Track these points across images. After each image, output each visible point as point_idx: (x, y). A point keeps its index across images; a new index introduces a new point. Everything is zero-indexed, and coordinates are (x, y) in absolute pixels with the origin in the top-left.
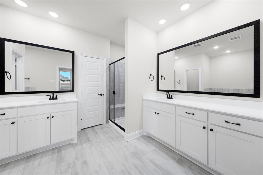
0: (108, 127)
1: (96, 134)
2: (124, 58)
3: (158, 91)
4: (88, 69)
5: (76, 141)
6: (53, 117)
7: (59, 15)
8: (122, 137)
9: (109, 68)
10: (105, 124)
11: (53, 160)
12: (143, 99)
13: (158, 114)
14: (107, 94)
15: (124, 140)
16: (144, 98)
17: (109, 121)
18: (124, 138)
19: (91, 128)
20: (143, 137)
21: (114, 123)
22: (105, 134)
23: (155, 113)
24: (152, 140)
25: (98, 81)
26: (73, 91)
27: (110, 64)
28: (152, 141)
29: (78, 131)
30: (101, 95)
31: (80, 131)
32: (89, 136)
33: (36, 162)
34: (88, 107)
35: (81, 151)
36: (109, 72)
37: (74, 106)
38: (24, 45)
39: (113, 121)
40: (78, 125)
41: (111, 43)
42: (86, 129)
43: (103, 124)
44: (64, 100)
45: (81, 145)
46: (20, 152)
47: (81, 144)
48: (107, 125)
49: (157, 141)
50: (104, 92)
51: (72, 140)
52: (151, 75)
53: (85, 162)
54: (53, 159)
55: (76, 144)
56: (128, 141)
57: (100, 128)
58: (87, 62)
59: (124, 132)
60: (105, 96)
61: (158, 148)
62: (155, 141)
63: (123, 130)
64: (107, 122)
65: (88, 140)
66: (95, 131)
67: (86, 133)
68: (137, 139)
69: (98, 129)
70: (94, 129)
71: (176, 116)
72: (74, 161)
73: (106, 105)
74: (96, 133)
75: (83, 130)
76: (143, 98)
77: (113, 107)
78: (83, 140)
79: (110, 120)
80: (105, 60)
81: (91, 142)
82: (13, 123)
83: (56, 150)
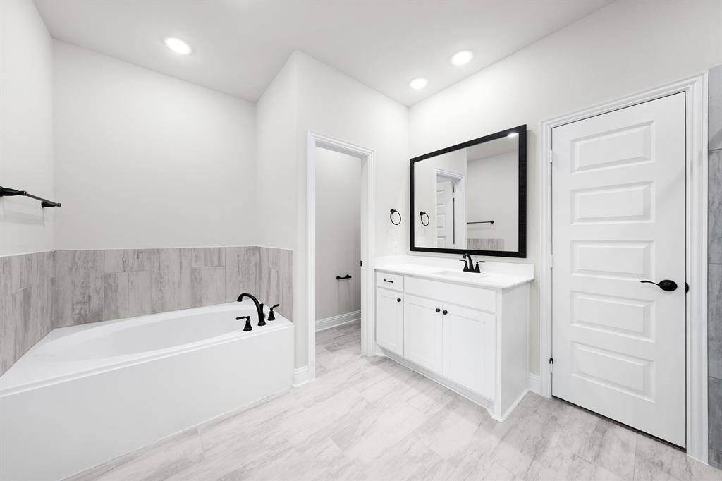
1: (589, 456)
5: (499, 417)
6: (446, 312)
11: (425, 413)
19: (596, 419)
30: (668, 286)
31: (543, 399)
32: (555, 440)
34: (582, 323)
35: (482, 455)
42: (570, 408)
43: (682, 449)
45: (499, 440)
47: (503, 439)
50: (696, 279)
54: (427, 411)
55: (493, 423)
60: (699, 295)
65: (537, 449)
66: (598, 446)
67: (556, 419)
69: (625, 446)
70: (604, 432)
72: (442, 461)
74: (598, 455)
75: (557, 402)
78: (522, 432)
81: (537, 464)
82: (399, 300)
83: (450, 399)
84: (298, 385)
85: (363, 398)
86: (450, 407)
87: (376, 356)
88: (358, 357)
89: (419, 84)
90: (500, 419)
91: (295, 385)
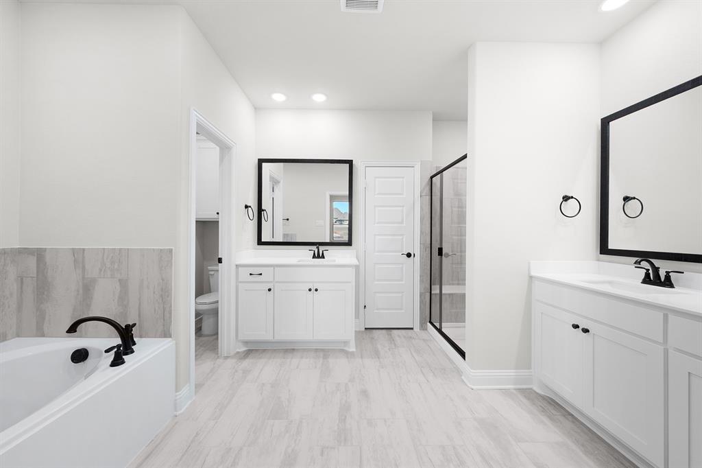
0: (423, 340)
1: (394, 347)
2: (465, 157)
3: (601, 253)
4: (378, 194)
5: (352, 349)
6: (316, 290)
7: (326, 95)
8: (459, 372)
9: (429, 187)
10: (417, 329)
11: (315, 369)
12: (531, 277)
13: (586, 331)
14: (425, 254)
15: (463, 381)
16: (533, 274)
17: (429, 324)
18: (463, 377)
19: (384, 331)
20: (528, 394)
21: (440, 331)
22: (413, 352)
23: (576, 326)
24: (564, 416)
25: (402, 223)
26: (349, 243)
27: (432, 178)
28: (561, 419)
29: (358, 330)
30: (409, 255)
31: (362, 331)
32: (379, 346)
33: (294, 361)
34: (378, 280)
35: (360, 370)
36: (428, 198)
37: (350, 275)
38: (282, 164)
39: (437, 325)
40: (357, 316)
41: (434, 120)
42: (374, 331)
43: (412, 329)
44: (335, 261)
45: (361, 359)
46: (278, 338)
47: (362, 357)
48: (423, 334)
49: (582, 424)
50: (417, 251)
51: (346, 343)
52: (566, 198)
53: (365, 393)
54: (316, 367)
55: (353, 354)
56: (473, 387)
57: (405, 337)
58: (377, 179)
59: (465, 359)
60: (417, 258)
61: (583, 445)
62: (573, 422)
63: (462, 354)
64: (423, 327)
65: (377, 354)
66: (392, 340)
68: (505, 392)
69: (399, 336)
70: (390, 335)
71: (666, 352)
72: (347, 384)
73: (421, 281)
74: (395, 345)
75: (368, 331)
76: (529, 273)
77: (438, 291)
78: (366, 350)
79: (431, 322)
80: (418, 167)
81: (381, 360)
82: (270, 290)
83: (321, 354)
84: (182, 411)
85: (263, 384)
86: (325, 357)
87: (238, 352)
88: (219, 361)
89: (279, 97)
90: (354, 350)
91: (178, 413)
